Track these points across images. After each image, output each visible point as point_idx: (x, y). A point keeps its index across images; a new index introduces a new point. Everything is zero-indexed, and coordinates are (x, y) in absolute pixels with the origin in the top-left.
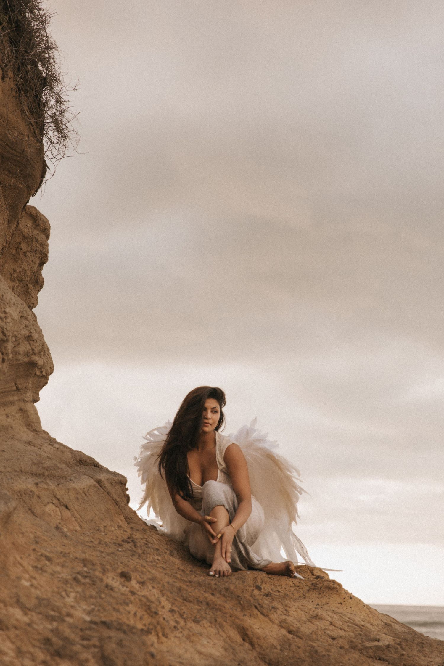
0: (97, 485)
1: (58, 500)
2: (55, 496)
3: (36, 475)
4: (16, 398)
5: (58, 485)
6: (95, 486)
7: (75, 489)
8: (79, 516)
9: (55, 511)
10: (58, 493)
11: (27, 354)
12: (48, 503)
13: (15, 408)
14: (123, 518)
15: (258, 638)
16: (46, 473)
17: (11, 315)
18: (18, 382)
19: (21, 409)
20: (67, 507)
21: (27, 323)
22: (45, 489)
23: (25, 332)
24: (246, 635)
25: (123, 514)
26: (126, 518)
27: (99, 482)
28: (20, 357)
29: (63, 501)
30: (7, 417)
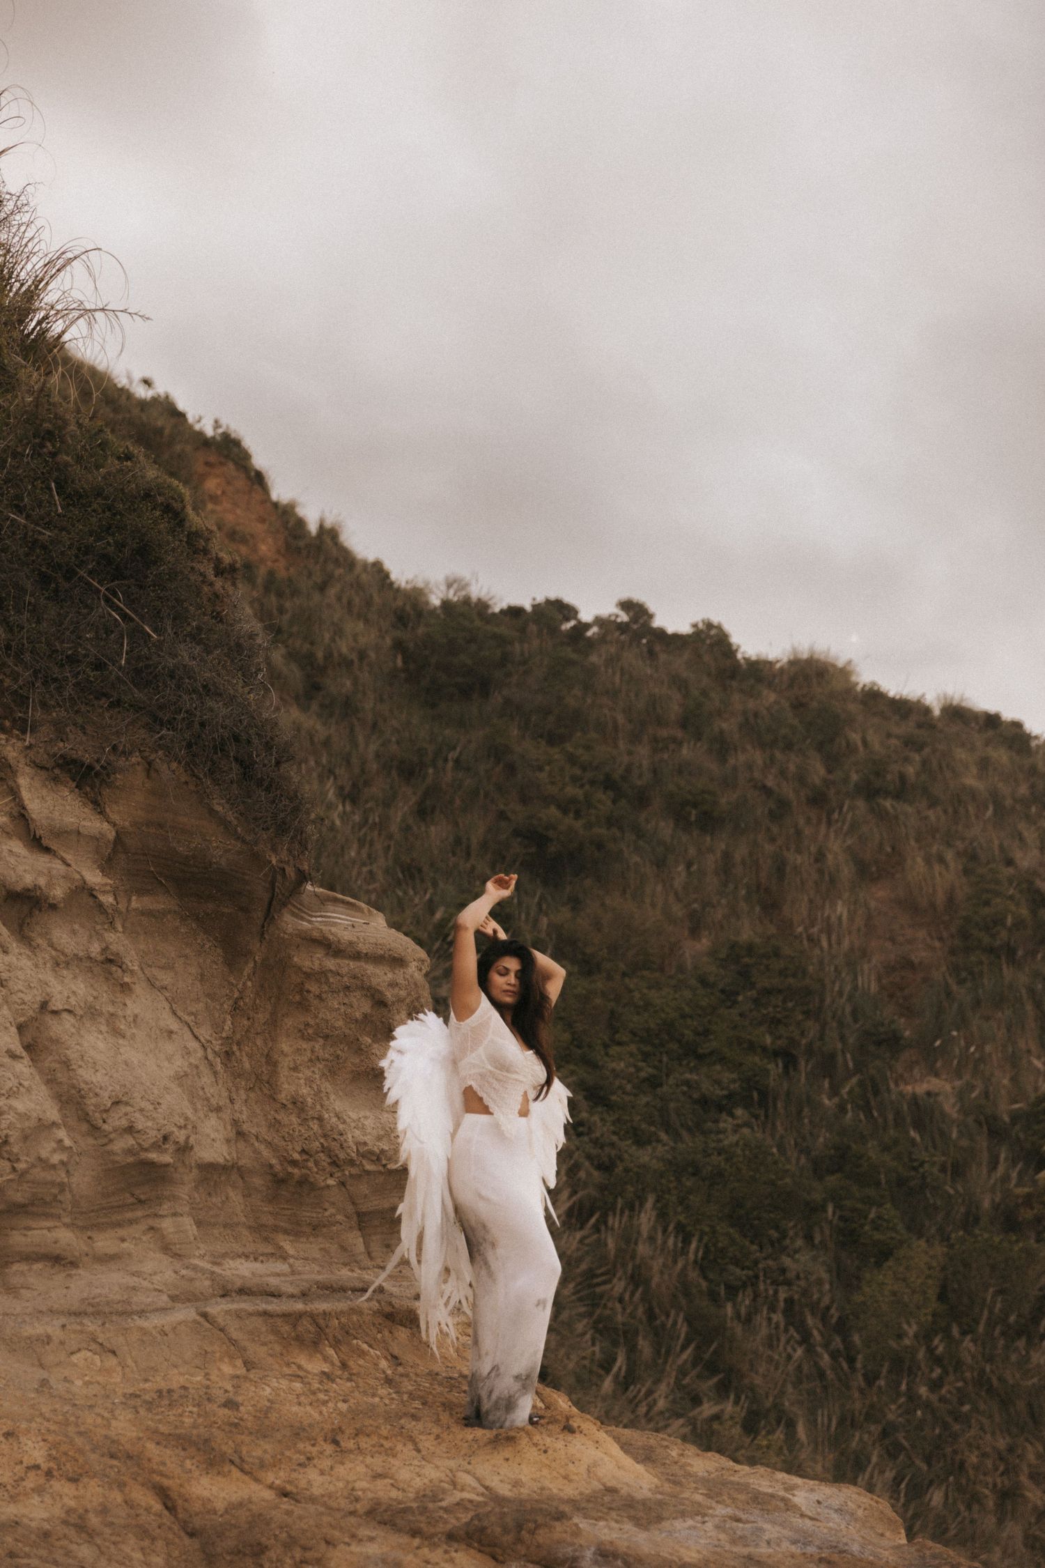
0: (201, 1320)
1: (101, 1344)
2: (94, 1340)
3: (75, 1314)
4: (139, 1213)
5: (103, 1324)
6: (195, 1321)
7: (141, 1329)
8: (133, 1364)
9: (89, 1360)
10: (101, 1335)
11: (130, 1151)
12: (79, 1350)
13: (143, 1226)
14: (239, 1362)
15: (186, 1500)
16: (90, 1310)
17: (10, 1107)
18: (137, 1192)
19: (152, 1228)
20: (114, 1353)
21: (129, 1109)
22: (75, 1332)
23: (124, 1123)
24: (167, 1496)
25: (242, 1357)
26: (245, 1363)
27: (205, 1315)
28: (118, 1158)
29: (108, 1345)
30: (123, 1240)
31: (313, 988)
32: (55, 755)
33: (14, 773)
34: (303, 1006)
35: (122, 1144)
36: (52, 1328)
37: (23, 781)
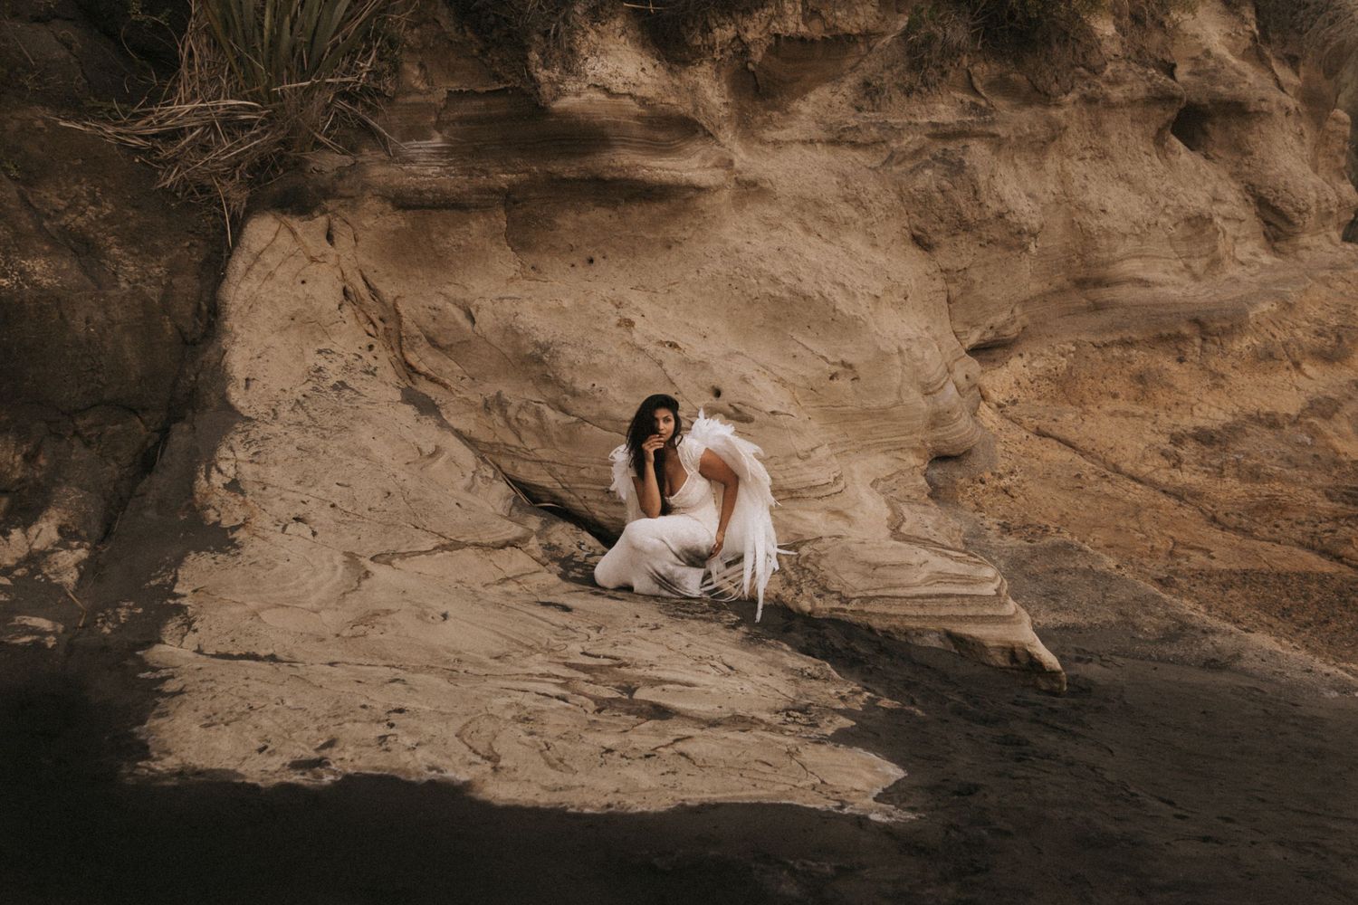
31: (1331, 137)
32: (1285, 55)
33: (1270, 61)
34: (1326, 145)
35: (1324, 205)
36: (1327, 273)
37: (1273, 64)
